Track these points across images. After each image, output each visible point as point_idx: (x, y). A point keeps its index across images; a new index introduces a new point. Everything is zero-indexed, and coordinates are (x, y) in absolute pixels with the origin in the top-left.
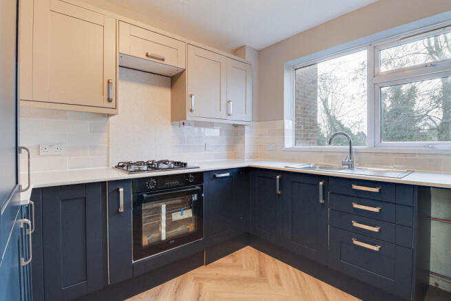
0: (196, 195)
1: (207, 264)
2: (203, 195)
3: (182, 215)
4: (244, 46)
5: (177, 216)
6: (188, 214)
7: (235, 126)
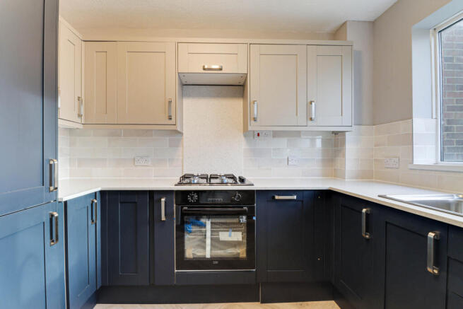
0: (244, 217)
1: (262, 302)
2: (254, 218)
3: (230, 236)
4: (345, 24)
5: (224, 236)
6: (238, 236)
7: (335, 133)
